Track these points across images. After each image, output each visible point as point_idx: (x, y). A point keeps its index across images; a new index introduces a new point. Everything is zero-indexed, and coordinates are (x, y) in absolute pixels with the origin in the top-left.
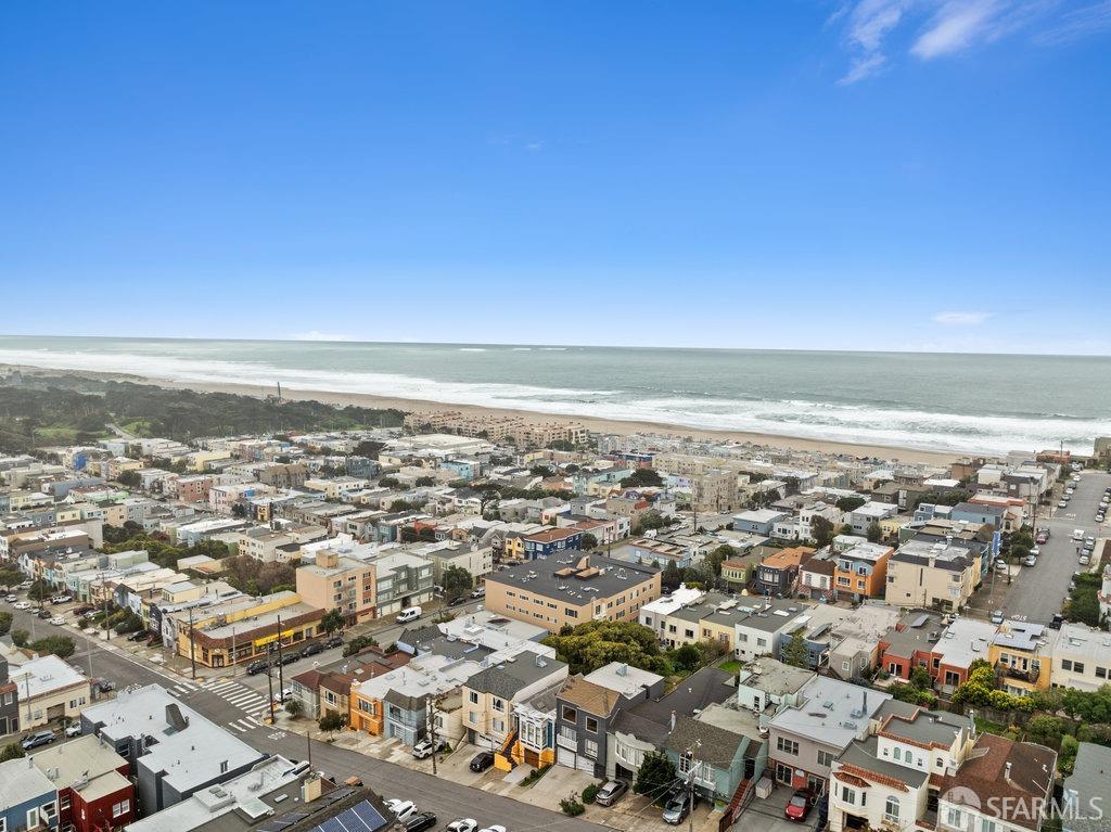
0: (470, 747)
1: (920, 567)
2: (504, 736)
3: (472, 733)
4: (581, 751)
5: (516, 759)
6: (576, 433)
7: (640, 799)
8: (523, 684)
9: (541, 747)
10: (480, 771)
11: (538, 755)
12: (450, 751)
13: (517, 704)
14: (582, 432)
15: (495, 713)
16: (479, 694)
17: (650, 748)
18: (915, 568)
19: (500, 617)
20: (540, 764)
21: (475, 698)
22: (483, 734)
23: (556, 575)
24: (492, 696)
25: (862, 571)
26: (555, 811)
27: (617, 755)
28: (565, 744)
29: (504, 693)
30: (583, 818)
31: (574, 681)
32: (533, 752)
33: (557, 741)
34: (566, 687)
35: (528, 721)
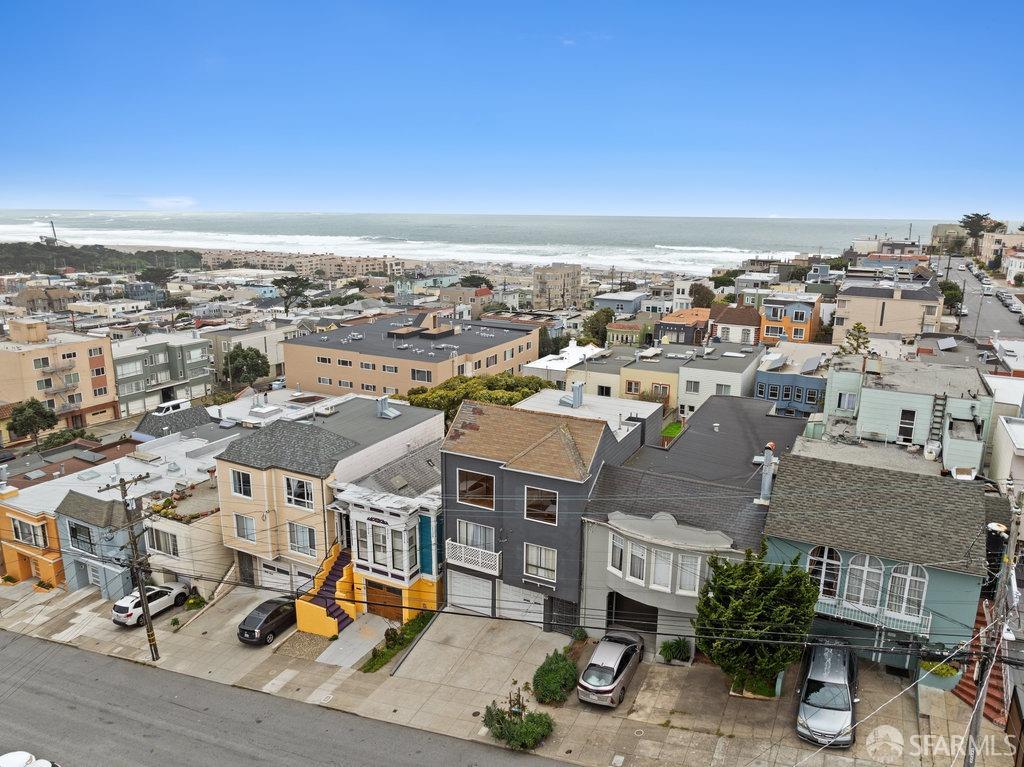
0: (243, 592)
2: (317, 560)
3: (246, 561)
4: (511, 573)
5: (349, 608)
6: (391, 265)
7: (690, 677)
8: (354, 446)
9: (406, 574)
10: (262, 643)
11: (398, 592)
12: (200, 603)
13: (341, 486)
14: (397, 264)
15: (293, 512)
16: (254, 474)
17: (721, 543)
18: (875, 303)
19: (308, 395)
20: (406, 615)
21: (244, 484)
22: (269, 558)
23: (391, 335)
24: (283, 476)
25: (799, 316)
26: (470, 739)
27: (615, 571)
28: (466, 561)
29: (310, 463)
30: (558, 754)
31: (481, 413)
32: (389, 588)
33: (446, 555)
34: (464, 426)
35: (371, 519)
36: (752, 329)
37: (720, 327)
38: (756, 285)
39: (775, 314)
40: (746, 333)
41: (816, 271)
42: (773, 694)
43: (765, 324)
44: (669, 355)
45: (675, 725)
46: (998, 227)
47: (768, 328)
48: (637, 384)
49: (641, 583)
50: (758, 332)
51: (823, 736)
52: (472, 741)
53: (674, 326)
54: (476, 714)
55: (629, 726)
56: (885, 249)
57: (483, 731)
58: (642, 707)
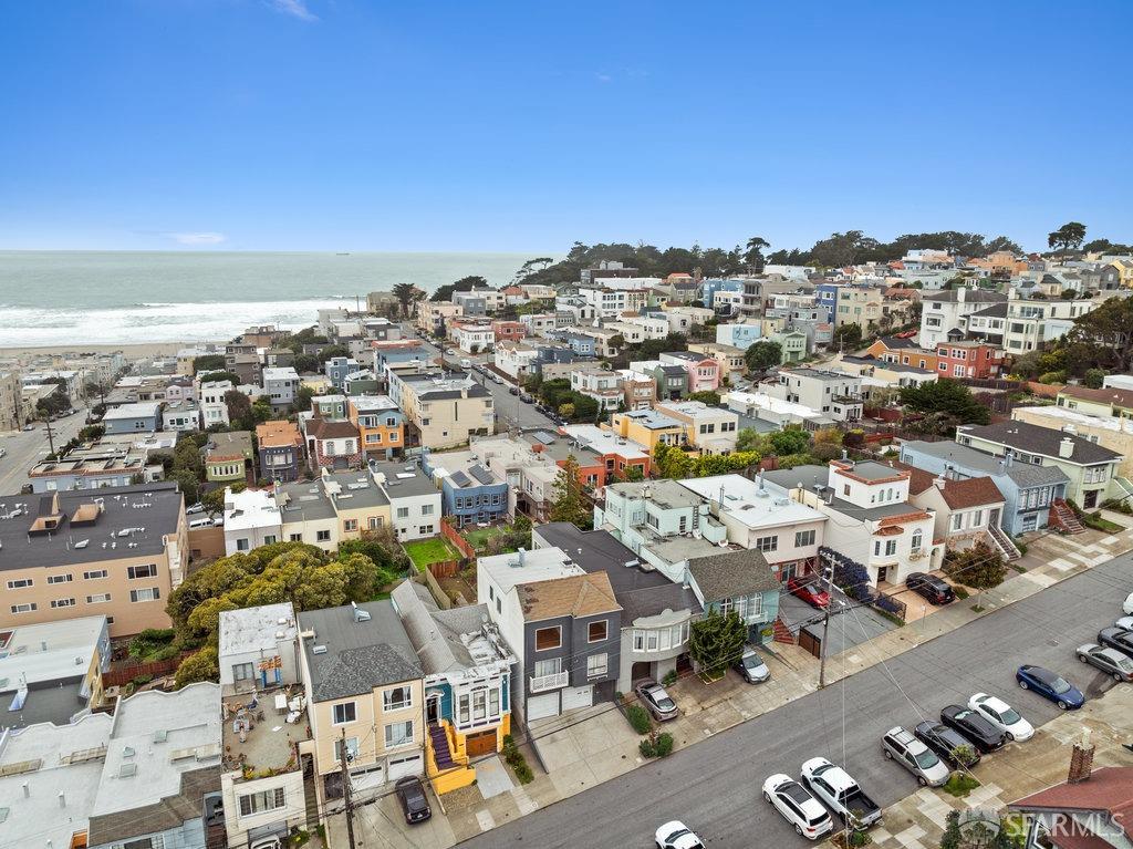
1: (454, 401)
3: (333, 780)
11: (493, 731)
15: (390, 715)
17: (686, 614)
18: (449, 403)
23: (33, 534)
24: (381, 691)
25: (391, 422)
26: (638, 766)
27: (638, 651)
28: (546, 686)
29: (403, 673)
30: (682, 746)
31: (531, 590)
32: (485, 733)
33: (532, 688)
34: (528, 602)
35: (474, 690)
36: (354, 440)
37: (325, 442)
38: (287, 384)
39: (368, 423)
40: (349, 444)
41: (335, 364)
42: (723, 675)
43: (364, 434)
44: (352, 487)
45: (707, 707)
47: (368, 436)
48: (354, 521)
49: (656, 650)
50: (359, 441)
51: (763, 677)
52: (640, 767)
53: (277, 449)
54: (624, 757)
55: (691, 719)
56: (370, 332)
57: (639, 760)
58: (686, 709)
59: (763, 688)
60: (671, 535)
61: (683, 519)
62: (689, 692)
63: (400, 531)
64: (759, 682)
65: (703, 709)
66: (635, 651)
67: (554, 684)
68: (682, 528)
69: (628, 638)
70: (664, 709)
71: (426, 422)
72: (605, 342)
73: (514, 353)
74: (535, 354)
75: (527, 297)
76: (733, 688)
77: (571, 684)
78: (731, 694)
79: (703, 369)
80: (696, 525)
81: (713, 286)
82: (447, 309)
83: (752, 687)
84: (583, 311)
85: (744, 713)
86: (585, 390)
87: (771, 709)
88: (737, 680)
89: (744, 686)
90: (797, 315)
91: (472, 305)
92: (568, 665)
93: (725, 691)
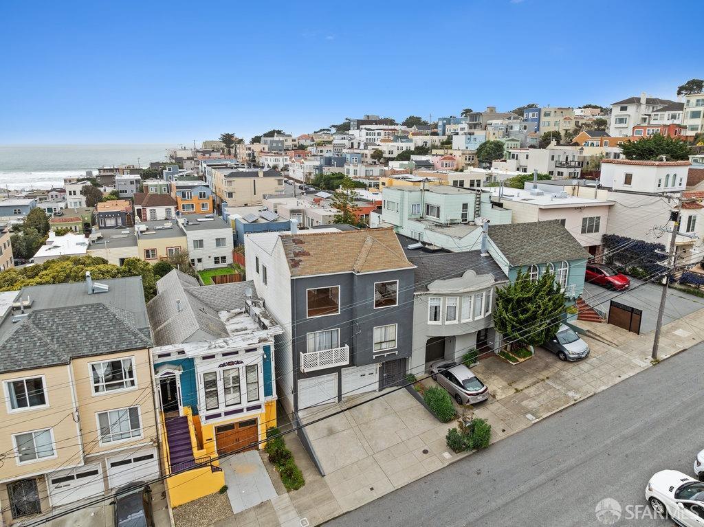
1: (253, 179)
3: (24, 488)
4: (364, 355)
7: (488, 368)
11: (254, 422)
18: (250, 180)
21: (30, 393)
24: (86, 364)
26: (447, 464)
27: (434, 323)
28: (321, 364)
29: (121, 339)
30: (501, 436)
31: (301, 242)
32: (242, 424)
33: (302, 368)
34: (297, 255)
35: (224, 365)
36: (173, 208)
37: (148, 209)
38: (132, 183)
40: (168, 211)
41: (169, 169)
42: (530, 353)
43: (181, 204)
44: (157, 228)
45: (521, 388)
46: (241, 141)
47: (183, 205)
48: (153, 250)
49: (456, 322)
50: (177, 208)
51: (583, 353)
52: (450, 464)
53: (111, 213)
54: (425, 452)
55: (505, 402)
56: (199, 154)
57: (447, 455)
58: (495, 391)
59: (584, 366)
60: (452, 223)
61: (465, 206)
62: (494, 373)
63: (196, 261)
64: (579, 359)
65: (517, 391)
66: (430, 323)
67: (331, 362)
68: (464, 216)
69: (422, 308)
70: (471, 391)
71: (230, 195)
72: (369, 156)
73: (303, 163)
74: (318, 163)
75: (313, 141)
76: (547, 367)
77: (353, 363)
78: (545, 374)
79: (445, 162)
80: (477, 213)
81: (445, 122)
82: (257, 147)
83: (571, 365)
84: (352, 144)
85: (571, 394)
86: (356, 178)
87: (604, 388)
88: (550, 359)
89: (560, 364)
90: (511, 128)
91: (274, 145)
92: (349, 338)
93: (538, 370)
